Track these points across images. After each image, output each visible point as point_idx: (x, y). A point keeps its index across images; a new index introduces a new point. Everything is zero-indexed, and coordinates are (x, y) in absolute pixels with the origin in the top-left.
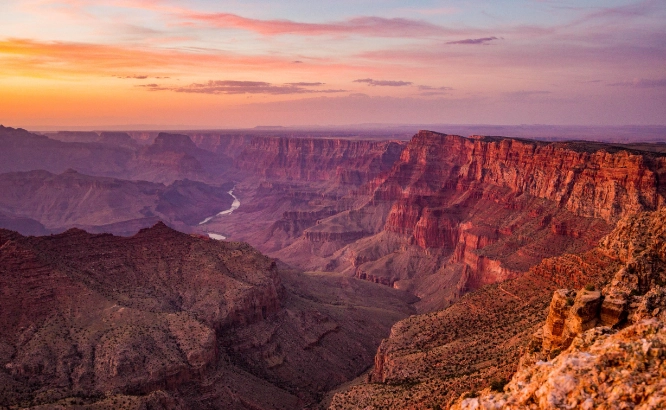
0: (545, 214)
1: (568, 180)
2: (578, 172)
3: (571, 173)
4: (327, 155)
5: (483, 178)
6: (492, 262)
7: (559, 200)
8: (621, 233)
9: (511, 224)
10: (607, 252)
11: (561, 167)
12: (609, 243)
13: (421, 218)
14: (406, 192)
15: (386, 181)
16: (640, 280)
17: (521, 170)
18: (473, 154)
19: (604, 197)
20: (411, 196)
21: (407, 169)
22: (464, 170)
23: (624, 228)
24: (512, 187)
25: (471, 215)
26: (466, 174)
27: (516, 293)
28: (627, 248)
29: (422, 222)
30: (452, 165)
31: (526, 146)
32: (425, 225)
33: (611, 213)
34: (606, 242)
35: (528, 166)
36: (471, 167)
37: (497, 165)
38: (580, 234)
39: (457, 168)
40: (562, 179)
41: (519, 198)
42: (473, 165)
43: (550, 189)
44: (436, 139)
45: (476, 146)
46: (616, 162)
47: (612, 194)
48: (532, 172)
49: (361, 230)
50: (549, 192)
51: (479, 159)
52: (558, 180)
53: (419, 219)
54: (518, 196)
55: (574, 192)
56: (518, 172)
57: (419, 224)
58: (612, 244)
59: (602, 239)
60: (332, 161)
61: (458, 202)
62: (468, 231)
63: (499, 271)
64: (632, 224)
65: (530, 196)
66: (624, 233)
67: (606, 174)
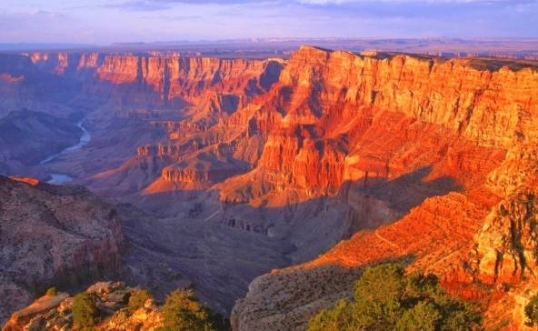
0: (441, 143)
1: (467, 104)
2: (478, 94)
3: (471, 95)
4: (195, 77)
5: (373, 102)
6: (380, 202)
7: (457, 127)
8: (509, 166)
9: (403, 156)
10: (494, 189)
11: (460, 89)
12: (497, 178)
13: (301, 152)
14: (286, 121)
15: (263, 107)
16: (513, 224)
17: (416, 93)
18: (362, 74)
19: (506, 122)
20: (291, 124)
21: (287, 92)
22: (351, 94)
23: (512, 161)
24: (406, 112)
25: (358, 147)
26: (354, 97)
27: (394, 240)
28: (516, 184)
29: (302, 156)
30: (339, 86)
31: (422, 63)
32: (305, 160)
33: (513, 142)
34: (493, 178)
35: (424, 87)
36: (359, 90)
37: (389, 87)
38: (479, 167)
39: (344, 91)
40: (461, 102)
41: (413, 125)
42: (362, 87)
43: (449, 114)
44: (321, 56)
45: (366, 64)
46: (519, 82)
47: (515, 119)
48: (428, 95)
49: (231, 166)
50: (446, 118)
51: (369, 79)
52: (457, 104)
53: (298, 153)
54: (412, 122)
55: (473, 118)
56: (412, 95)
57: (298, 158)
58: (500, 180)
59: (491, 173)
60: (201, 84)
61: (344, 132)
62: (354, 166)
63: (387, 213)
64: (522, 156)
65: (426, 123)
66: (512, 167)
67: (508, 96)
